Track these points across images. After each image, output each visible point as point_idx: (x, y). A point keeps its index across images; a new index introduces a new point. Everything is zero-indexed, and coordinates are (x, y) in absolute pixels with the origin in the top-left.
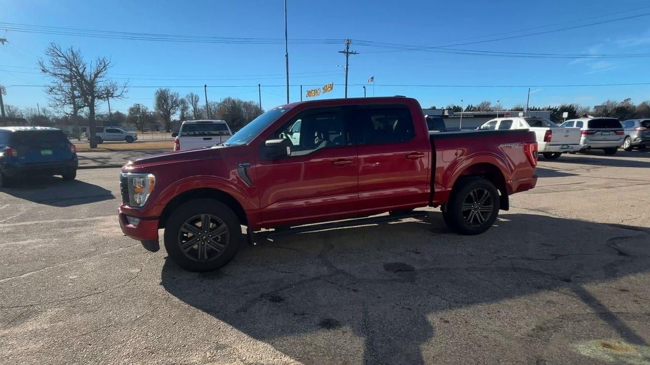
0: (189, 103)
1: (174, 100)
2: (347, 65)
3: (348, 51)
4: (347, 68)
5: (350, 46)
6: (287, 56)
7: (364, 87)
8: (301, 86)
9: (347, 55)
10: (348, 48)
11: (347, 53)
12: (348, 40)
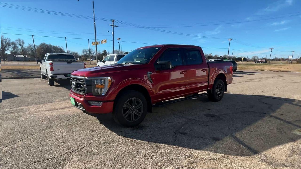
0: (18, 45)
1: (7, 42)
2: (113, 32)
3: (113, 25)
4: (113, 33)
5: (114, 23)
6: (95, 24)
7: (119, 42)
8: (89, 39)
9: (113, 27)
10: (113, 24)
11: (113, 26)
12: (113, 20)
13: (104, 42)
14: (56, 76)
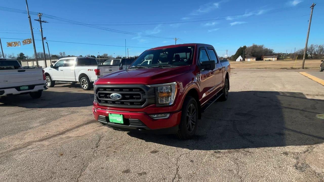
2: (42, 29)
3: (40, 20)
5: (42, 17)
7: (46, 43)
10: (40, 18)
11: (41, 22)
12: (39, 13)
13: (28, 43)
14: (4, 91)
